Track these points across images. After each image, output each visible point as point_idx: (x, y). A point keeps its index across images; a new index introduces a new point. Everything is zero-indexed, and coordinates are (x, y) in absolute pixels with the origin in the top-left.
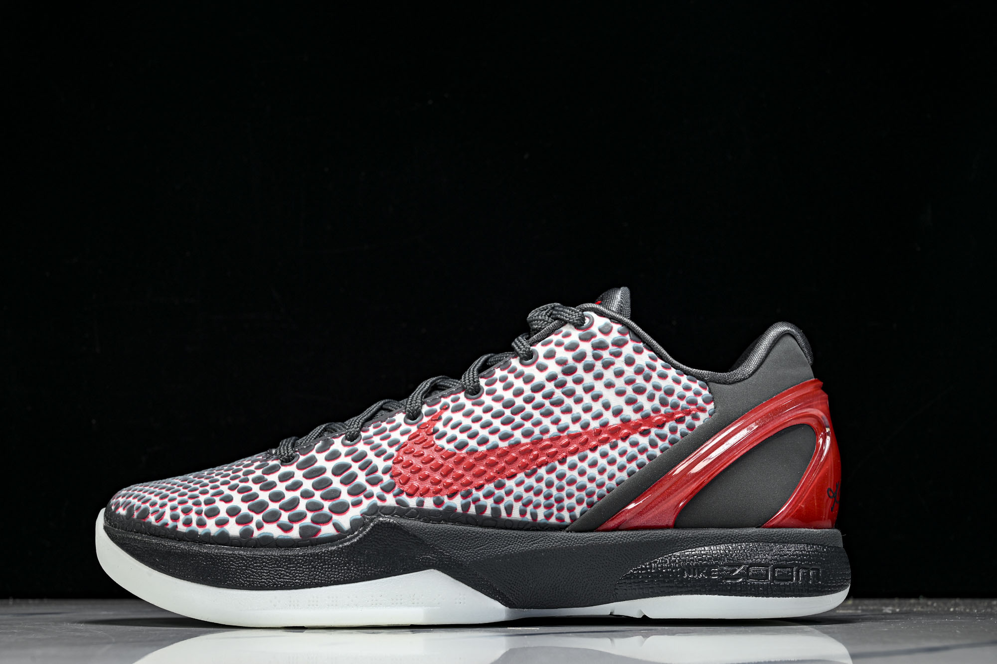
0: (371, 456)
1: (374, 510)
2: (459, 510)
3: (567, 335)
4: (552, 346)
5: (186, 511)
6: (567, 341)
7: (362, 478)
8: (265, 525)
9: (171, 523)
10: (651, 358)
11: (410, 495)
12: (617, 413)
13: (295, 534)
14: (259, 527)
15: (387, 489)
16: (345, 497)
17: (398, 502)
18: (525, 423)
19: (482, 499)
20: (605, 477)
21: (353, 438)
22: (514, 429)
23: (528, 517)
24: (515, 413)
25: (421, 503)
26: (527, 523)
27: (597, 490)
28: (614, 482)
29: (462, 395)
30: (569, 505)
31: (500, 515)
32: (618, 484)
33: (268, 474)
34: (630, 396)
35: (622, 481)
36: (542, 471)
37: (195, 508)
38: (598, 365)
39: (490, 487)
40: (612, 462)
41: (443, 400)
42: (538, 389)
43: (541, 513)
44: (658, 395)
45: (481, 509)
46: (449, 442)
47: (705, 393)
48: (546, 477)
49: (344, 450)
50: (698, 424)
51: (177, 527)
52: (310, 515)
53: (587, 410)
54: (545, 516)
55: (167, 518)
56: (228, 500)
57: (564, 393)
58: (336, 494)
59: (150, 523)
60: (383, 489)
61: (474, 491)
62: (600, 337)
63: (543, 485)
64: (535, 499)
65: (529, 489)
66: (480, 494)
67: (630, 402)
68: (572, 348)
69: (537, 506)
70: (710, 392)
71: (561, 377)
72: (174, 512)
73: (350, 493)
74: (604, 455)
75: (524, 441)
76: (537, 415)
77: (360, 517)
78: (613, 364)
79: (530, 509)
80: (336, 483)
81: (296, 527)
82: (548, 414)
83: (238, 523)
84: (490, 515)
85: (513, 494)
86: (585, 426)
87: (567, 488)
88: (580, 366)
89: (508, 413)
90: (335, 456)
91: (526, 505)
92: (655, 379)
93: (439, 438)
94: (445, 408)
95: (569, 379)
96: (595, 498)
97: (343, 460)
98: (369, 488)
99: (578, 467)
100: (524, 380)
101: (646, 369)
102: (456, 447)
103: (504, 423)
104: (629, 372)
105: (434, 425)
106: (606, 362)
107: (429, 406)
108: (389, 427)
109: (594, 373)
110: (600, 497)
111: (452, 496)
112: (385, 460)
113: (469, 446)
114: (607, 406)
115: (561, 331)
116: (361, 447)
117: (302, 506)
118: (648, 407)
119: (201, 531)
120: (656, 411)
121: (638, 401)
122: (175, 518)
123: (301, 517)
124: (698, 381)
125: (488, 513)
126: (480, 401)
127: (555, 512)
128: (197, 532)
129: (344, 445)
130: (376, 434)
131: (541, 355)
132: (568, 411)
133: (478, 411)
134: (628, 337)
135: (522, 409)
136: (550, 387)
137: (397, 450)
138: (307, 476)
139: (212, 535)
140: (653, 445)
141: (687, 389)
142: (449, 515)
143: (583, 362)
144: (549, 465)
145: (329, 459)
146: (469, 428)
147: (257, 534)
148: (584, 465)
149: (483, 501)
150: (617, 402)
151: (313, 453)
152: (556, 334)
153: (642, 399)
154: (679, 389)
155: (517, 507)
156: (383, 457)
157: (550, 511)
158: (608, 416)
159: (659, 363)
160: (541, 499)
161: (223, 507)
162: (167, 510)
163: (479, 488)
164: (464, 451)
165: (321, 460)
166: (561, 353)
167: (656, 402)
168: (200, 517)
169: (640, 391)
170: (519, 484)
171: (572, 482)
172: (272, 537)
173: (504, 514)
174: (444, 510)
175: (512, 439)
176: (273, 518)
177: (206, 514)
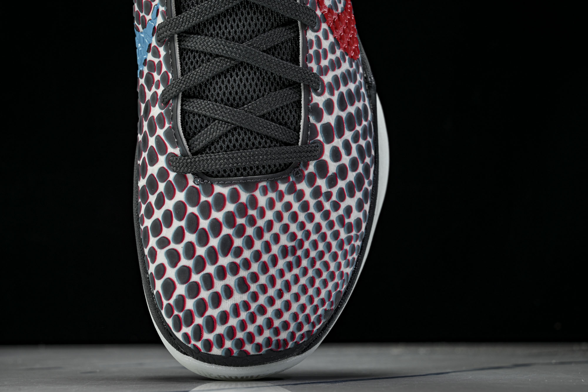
0: (338, 72)
7: (352, 87)
8: (369, 178)
16: (360, 105)
33: (328, 171)
49: (327, 95)
52: (368, 138)
58: (358, 112)
60: (358, 72)
80: (351, 109)
90: (329, 105)
97: (335, 98)
98: (357, 83)
105: (326, 6)
108: (315, 48)
112: (344, 61)
116: (327, 79)
117: (363, 144)
123: (369, 145)
129: (322, 94)
130: (318, 62)
138: (341, 135)
145: (330, 111)
151: (319, 126)
165: (330, 119)
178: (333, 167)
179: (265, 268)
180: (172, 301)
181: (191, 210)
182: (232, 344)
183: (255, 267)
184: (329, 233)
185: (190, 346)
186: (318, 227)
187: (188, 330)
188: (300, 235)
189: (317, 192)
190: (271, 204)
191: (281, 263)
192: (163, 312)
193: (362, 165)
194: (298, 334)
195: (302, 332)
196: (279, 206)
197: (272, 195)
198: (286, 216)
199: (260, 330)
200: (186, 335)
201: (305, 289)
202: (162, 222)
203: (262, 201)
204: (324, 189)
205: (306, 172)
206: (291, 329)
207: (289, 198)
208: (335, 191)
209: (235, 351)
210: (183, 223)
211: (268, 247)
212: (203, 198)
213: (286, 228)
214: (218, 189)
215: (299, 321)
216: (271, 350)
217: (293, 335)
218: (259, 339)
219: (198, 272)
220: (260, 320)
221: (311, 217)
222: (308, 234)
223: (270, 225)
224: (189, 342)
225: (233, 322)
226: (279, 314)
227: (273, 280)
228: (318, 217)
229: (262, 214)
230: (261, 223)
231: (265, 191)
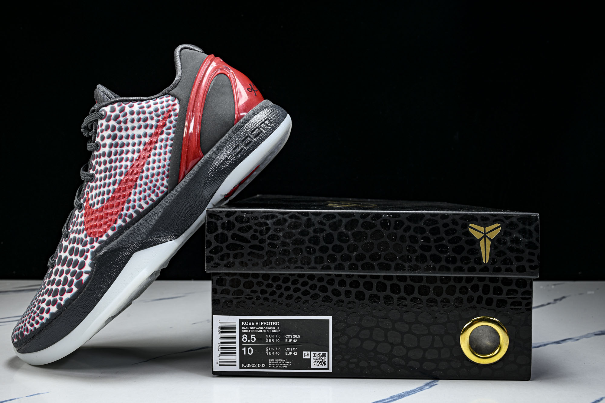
0: (77, 236)
1: (94, 254)
2: (123, 224)
3: (102, 125)
4: (101, 134)
5: (34, 319)
6: (104, 127)
7: (80, 247)
8: (62, 297)
9: (32, 328)
10: (139, 104)
11: (101, 236)
12: (145, 135)
13: (75, 290)
14: (61, 299)
15: (92, 242)
16: (81, 260)
17: (99, 243)
18: (117, 171)
19: (127, 212)
20: (162, 161)
21: (67, 236)
22: (115, 177)
23: (150, 202)
24: (110, 171)
25: (108, 236)
26: (152, 205)
27: (165, 169)
28: (167, 161)
29: (89, 183)
30: (160, 184)
31: (140, 211)
32: (170, 160)
33: (50, 277)
34: (144, 125)
35: (170, 158)
36: (139, 182)
37: (35, 315)
38: (122, 125)
39: (126, 205)
40: (160, 154)
41: (85, 191)
42: (110, 154)
43: (153, 196)
44: (153, 115)
45: (131, 216)
46: (98, 204)
47: (170, 98)
48: (142, 182)
50: (177, 111)
51: (35, 328)
52: (74, 278)
53: (134, 145)
54: (156, 196)
55: (30, 328)
56: (44, 300)
57: (121, 147)
58: (77, 261)
59: (26, 335)
60: (90, 244)
61: (122, 213)
62: (113, 114)
63: (144, 186)
64: (146, 194)
65: (140, 193)
66: (125, 211)
67: (146, 127)
68: (107, 128)
69: (149, 196)
70: (172, 96)
71: (114, 142)
72: (30, 324)
73: (81, 257)
74: (155, 155)
75: (122, 178)
76: (118, 164)
77: (91, 261)
78: (127, 119)
79: (148, 199)
80: (74, 257)
81: (73, 287)
82: (121, 160)
83: (53, 305)
84: (136, 215)
85: (137, 200)
86: (139, 151)
87: (153, 179)
88: (117, 132)
89: (108, 173)
90: (66, 248)
91: (145, 199)
92: (147, 110)
93: (94, 206)
94: (88, 194)
95: (117, 140)
96: (167, 173)
98: (85, 248)
99: (150, 168)
100: (103, 156)
101: (141, 110)
102: (101, 204)
103: (109, 179)
104: (135, 116)
105: (89, 203)
106: (124, 121)
107: (82, 198)
109: (124, 130)
110: (168, 171)
111: (115, 222)
112: (83, 233)
113: (105, 199)
114: (140, 137)
115: (99, 126)
117: (70, 278)
118: (154, 123)
119: (44, 321)
120: (158, 121)
121: (149, 124)
122: (32, 325)
123: (72, 281)
124: (164, 96)
125: (135, 215)
126: (96, 179)
127: (158, 191)
128: (43, 323)
129: (66, 241)
130: (73, 227)
131: (100, 141)
132: (128, 152)
133: (98, 183)
134: (123, 105)
135: (111, 167)
136: (113, 150)
137: (84, 225)
138: (63, 265)
139: (49, 318)
140: (169, 134)
141: (162, 103)
142: (122, 229)
143: (116, 129)
144: (139, 177)
145: (65, 252)
146: (100, 192)
147: (62, 303)
148: (151, 165)
149: (128, 213)
150: (142, 132)
151: (59, 254)
152: (98, 128)
153: (149, 122)
154: (159, 106)
155: (142, 203)
156: (81, 232)
157: (156, 192)
158: (143, 140)
159: (144, 104)
160: (148, 192)
161: (43, 305)
162: (28, 325)
163: (122, 209)
164: (105, 202)
165: (63, 255)
166: (106, 134)
167: (155, 118)
168: (39, 316)
169: (146, 120)
170: (135, 195)
171: (153, 176)
172: (69, 299)
173: (141, 210)
174: (118, 229)
175: (118, 181)
176: (63, 292)
177: (41, 314)
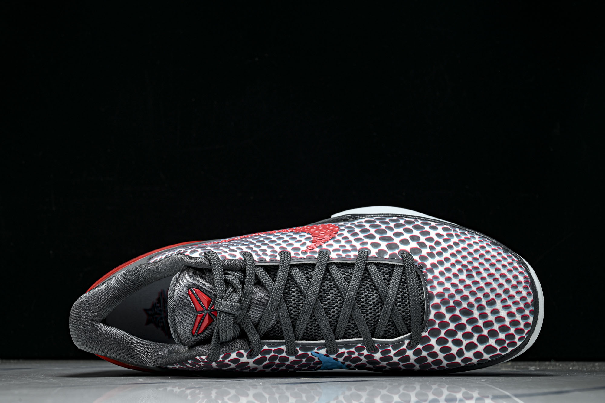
0: (351, 238)
21: (364, 252)
29: (293, 255)
33: (417, 248)
46: (304, 235)
49: (369, 246)
80: (372, 231)
97: (369, 241)
112: (343, 234)
116: (358, 246)
117: (392, 224)
126: (281, 249)
129: (369, 249)
130: (349, 251)
133: (284, 245)
138: (391, 238)
145: (378, 244)
165: (383, 245)
178: (413, 244)
179: (480, 289)
180: (498, 348)
181: (442, 335)
182: (527, 310)
183: (480, 295)
184: (456, 248)
185: (526, 337)
186: (453, 255)
187: (517, 337)
188: (458, 267)
189: (431, 255)
190: (441, 284)
191: (477, 278)
192: (503, 354)
193: (406, 225)
194: (520, 270)
195: (519, 268)
196: (442, 279)
197: (435, 283)
198: (447, 275)
199: (519, 292)
200: (520, 339)
201: (492, 265)
202: (446, 354)
203: (439, 289)
204: (428, 250)
205: (420, 261)
206: (518, 274)
207: (436, 272)
208: (428, 244)
209: (532, 308)
210: (450, 340)
211: (467, 287)
212: (436, 326)
213: (455, 275)
214: (432, 317)
215: (512, 269)
216: (530, 286)
217: (521, 273)
218: (524, 293)
219: (482, 331)
220: (512, 292)
221: (447, 259)
222: (458, 262)
223: (454, 285)
224: (524, 337)
225: (514, 309)
226: (508, 281)
227: (488, 284)
228: (447, 255)
229: (447, 289)
230: (453, 291)
231: (433, 287)
